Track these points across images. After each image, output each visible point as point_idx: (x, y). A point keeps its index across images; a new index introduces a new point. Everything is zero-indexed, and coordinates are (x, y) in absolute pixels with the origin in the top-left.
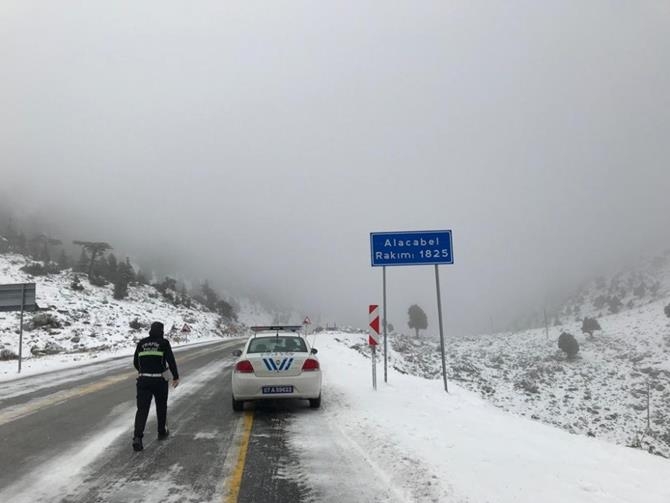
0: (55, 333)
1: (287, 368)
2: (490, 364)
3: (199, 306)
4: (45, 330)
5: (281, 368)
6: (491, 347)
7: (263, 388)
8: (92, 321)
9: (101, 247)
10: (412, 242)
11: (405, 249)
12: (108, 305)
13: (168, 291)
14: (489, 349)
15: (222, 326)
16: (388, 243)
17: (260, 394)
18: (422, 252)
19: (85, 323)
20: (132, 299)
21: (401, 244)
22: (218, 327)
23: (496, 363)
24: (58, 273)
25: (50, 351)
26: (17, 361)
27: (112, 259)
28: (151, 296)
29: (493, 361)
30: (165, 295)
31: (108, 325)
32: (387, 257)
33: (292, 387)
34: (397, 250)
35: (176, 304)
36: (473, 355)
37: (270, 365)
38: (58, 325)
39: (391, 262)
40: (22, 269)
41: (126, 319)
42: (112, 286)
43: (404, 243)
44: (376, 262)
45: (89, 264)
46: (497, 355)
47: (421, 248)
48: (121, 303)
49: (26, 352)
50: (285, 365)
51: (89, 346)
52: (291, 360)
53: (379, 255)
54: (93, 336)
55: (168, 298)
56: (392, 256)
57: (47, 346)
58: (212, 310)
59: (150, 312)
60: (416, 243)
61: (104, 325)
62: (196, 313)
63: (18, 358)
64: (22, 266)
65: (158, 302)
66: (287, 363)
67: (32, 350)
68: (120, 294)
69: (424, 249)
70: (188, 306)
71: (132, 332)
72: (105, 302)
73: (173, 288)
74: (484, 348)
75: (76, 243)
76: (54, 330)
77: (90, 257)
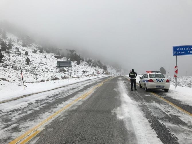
0: (65, 73)
1: (162, 82)
2: (187, 85)
3: (98, 67)
4: (63, 72)
5: (161, 81)
6: (187, 80)
7: (156, 86)
8: (73, 70)
9: (73, 51)
10: (186, 49)
11: (183, 51)
12: (76, 66)
13: (90, 63)
14: (187, 81)
15: (105, 72)
16: (178, 49)
17: (156, 88)
18: (189, 51)
19: (72, 71)
20: (81, 65)
21: (182, 49)
22: (104, 73)
23: (189, 85)
24: (63, 58)
25: (65, 78)
26: (58, 80)
27: (75, 54)
28: (86, 64)
29: (188, 84)
30: (89, 64)
31: (77, 71)
32: (178, 53)
33: (164, 86)
34: (181, 51)
35: (92, 66)
36: (181, 82)
37: (158, 81)
38: (66, 71)
39: (179, 54)
40: (54, 57)
41: (81, 70)
42: (76, 61)
43: (183, 49)
44: (174, 54)
45: (70, 55)
46: (190, 83)
47: (188, 50)
48: (79, 66)
49: (60, 78)
50: (162, 81)
51: (74, 77)
52: (163, 80)
53: (175, 52)
54: (74, 74)
55: (90, 65)
56: (179, 53)
57: (64, 76)
58: (101, 68)
59: (86, 68)
60: (187, 49)
61: (76, 72)
62: (98, 69)
63: (58, 79)
64: (54, 56)
65: (88, 65)
66: (162, 80)
67: (61, 77)
68: (78, 63)
69: (190, 50)
70: (95, 67)
71: (83, 73)
72: (75, 66)
73: (91, 62)
74: (185, 80)
75: (66, 50)
76: (65, 72)
77: (70, 54)
